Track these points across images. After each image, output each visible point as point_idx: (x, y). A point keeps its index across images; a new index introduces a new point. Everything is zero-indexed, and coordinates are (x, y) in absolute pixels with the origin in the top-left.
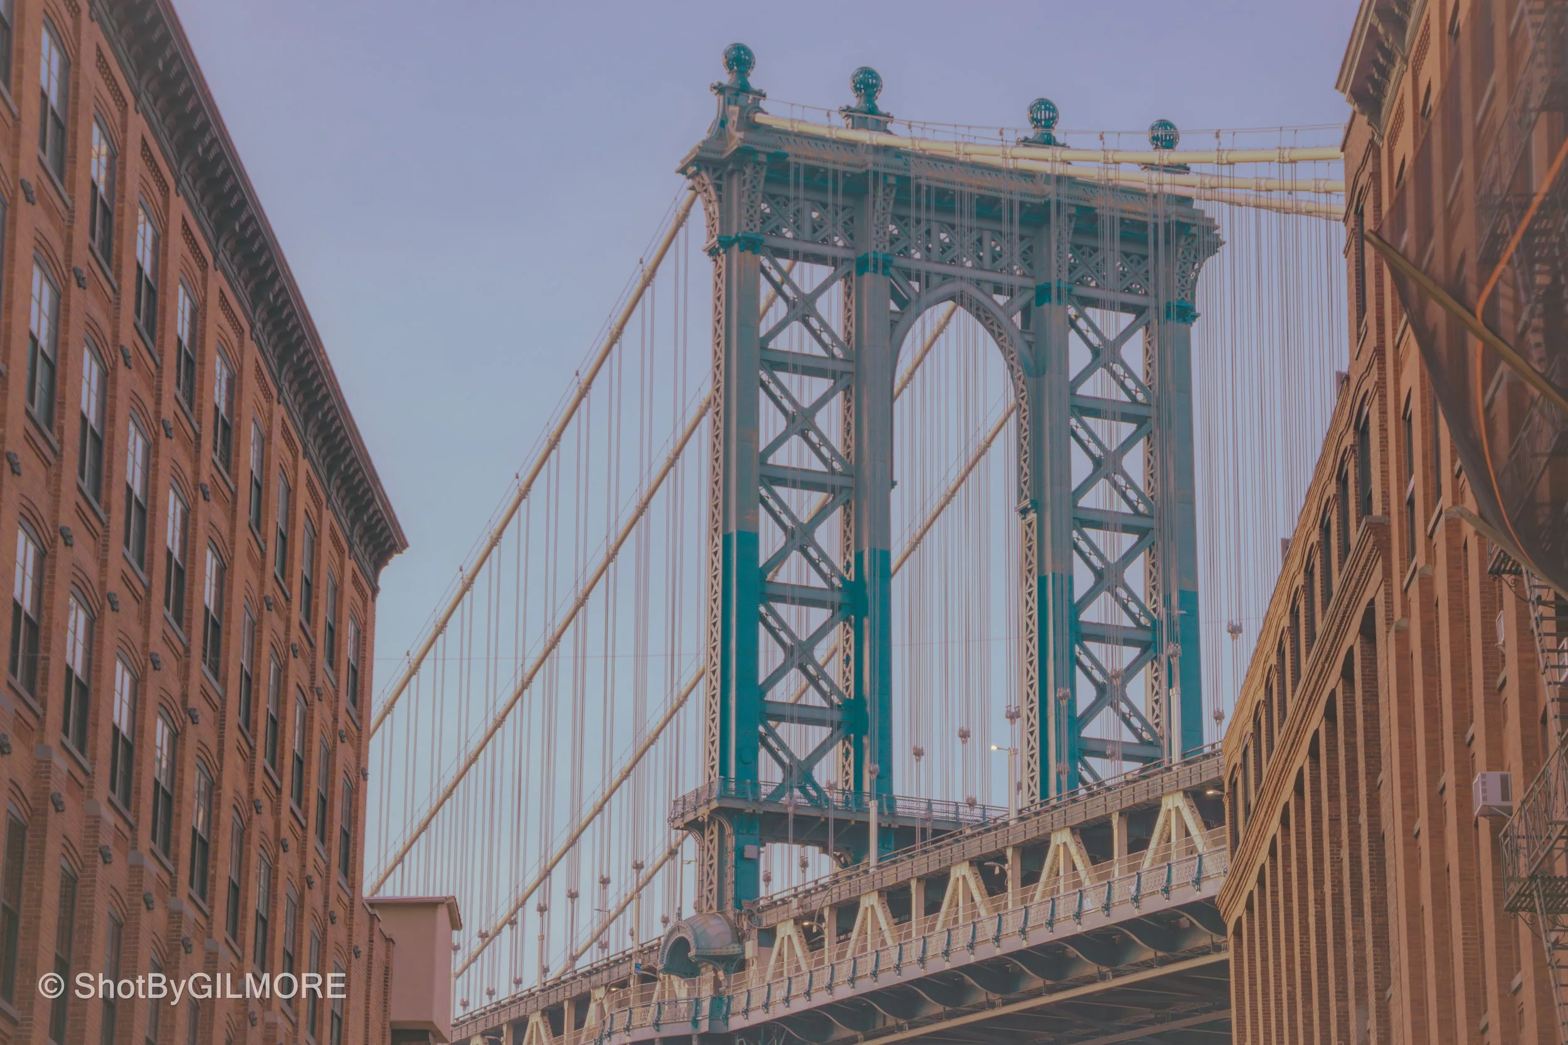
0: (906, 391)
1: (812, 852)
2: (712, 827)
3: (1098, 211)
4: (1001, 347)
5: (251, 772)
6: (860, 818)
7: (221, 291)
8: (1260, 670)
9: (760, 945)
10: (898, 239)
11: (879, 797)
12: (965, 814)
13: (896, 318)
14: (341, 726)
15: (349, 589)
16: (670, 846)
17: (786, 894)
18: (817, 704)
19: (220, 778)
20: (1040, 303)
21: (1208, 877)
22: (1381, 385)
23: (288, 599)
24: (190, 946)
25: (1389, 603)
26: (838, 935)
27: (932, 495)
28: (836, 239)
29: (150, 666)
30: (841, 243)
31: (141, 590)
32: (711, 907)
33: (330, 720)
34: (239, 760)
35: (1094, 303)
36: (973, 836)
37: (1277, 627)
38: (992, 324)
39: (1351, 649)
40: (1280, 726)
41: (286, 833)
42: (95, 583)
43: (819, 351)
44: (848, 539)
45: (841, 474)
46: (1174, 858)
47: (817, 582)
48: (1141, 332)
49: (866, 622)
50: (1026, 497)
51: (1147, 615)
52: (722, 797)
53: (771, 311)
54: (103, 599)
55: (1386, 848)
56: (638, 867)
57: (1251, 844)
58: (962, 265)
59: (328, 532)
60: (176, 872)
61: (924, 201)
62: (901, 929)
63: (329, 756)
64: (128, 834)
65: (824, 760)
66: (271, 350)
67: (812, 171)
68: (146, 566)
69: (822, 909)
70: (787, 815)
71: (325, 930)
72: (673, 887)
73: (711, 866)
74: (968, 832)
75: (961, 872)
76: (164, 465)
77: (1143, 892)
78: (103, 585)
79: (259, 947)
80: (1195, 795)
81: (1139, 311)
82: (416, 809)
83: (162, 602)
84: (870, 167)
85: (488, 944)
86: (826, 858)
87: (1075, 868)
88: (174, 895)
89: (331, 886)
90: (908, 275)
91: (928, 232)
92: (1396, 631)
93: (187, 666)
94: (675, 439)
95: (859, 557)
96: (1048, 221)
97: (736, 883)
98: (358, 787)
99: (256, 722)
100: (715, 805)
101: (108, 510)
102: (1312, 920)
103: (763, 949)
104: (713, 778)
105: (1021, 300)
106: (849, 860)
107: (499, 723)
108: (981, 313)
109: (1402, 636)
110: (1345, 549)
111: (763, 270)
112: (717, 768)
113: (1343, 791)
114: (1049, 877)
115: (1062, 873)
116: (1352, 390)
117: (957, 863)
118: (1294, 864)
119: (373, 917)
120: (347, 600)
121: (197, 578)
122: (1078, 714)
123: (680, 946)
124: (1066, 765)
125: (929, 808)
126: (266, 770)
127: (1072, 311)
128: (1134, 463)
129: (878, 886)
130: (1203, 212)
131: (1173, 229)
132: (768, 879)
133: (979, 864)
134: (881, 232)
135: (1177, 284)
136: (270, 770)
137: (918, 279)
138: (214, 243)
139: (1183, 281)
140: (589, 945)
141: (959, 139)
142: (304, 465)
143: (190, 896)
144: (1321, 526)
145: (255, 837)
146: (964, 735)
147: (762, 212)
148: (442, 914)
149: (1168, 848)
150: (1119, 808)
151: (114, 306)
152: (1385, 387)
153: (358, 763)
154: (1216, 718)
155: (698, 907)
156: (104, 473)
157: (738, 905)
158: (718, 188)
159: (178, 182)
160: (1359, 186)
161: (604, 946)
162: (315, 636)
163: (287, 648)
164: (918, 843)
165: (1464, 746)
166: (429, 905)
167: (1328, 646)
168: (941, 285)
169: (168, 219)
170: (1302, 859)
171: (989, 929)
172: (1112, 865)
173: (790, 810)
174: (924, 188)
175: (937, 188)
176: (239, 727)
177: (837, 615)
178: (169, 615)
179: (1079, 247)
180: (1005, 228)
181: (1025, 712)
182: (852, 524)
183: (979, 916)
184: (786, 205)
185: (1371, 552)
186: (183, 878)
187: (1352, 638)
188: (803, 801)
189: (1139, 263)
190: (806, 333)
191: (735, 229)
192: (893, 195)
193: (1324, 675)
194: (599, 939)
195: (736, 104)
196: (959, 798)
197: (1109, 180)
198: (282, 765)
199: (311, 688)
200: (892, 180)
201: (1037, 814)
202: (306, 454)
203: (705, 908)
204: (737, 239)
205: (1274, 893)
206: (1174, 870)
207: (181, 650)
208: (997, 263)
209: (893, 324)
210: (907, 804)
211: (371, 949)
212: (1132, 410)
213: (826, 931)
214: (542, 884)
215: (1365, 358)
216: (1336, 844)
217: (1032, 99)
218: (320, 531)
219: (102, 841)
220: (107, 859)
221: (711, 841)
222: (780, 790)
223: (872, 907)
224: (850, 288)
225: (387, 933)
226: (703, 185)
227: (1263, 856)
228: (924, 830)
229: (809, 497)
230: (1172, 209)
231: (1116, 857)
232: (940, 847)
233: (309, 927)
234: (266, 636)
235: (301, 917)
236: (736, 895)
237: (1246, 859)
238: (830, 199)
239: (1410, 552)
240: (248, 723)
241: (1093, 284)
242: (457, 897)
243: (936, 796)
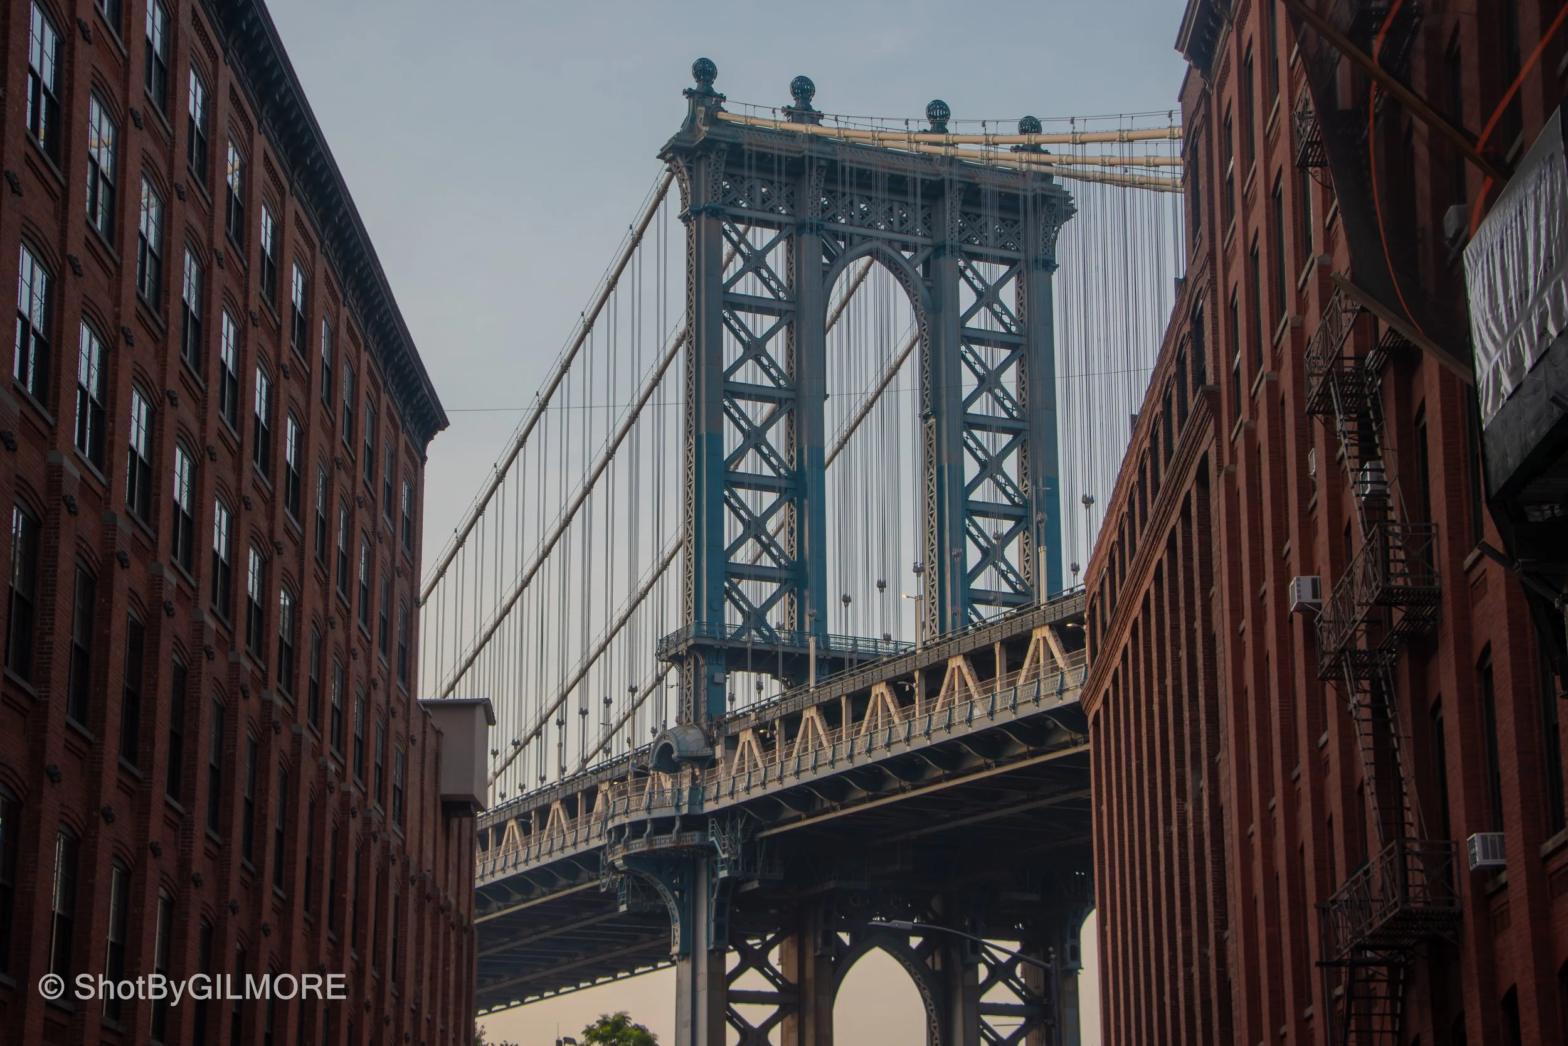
0: (835, 327)
1: (766, 677)
2: (689, 659)
3: (982, 186)
4: (908, 292)
5: (325, 596)
6: (803, 651)
7: (296, 213)
8: (1115, 518)
9: (726, 748)
10: (827, 209)
11: (816, 635)
12: (883, 648)
13: (826, 269)
14: (398, 564)
15: (403, 457)
16: (657, 675)
17: (746, 709)
18: (769, 565)
19: (301, 598)
20: (937, 257)
21: (1068, 690)
22: (1213, 282)
23: (354, 462)
24: (279, 728)
25: (1219, 453)
26: (786, 740)
27: (855, 405)
28: (781, 208)
29: (243, 506)
30: (784, 212)
31: (235, 447)
32: (689, 721)
33: (389, 560)
34: (317, 586)
35: (979, 257)
36: (889, 662)
37: (1128, 482)
38: (901, 273)
39: (1189, 492)
40: (1131, 560)
41: (355, 644)
42: (197, 437)
43: (767, 294)
44: (792, 439)
45: (786, 389)
46: (1042, 676)
47: (767, 471)
48: (1013, 281)
49: (806, 502)
50: (927, 406)
51: (1020, 495)
52: (696, 636)
53: (731, 265)
54: (203, 450)
55: (1217, 645)
56: (633, 690)
57: (1108, 652)
58: (877, 228)
59: (385, 409)
60: (267, 670)
61: (847, 179)
62: (834, 734)
63: (389, 588)
64: (227, 638)
65: (774, 608)
66: (337, 263)
67: (762, 156)
68: (238, 427)
69: (774, 720)
70: (746, 650)
71: (388, 721)
72: (660, 708)
73: (689, 689)
74: (885, 659)
75: (880, 689)
76: (252, 348)
77: (1019, 701)
78: (203, 439)
79: (335, 733)
80: (1058, 628)
81: (1011, 262)
82: (463, 651)
83: (252, 456)
84: (806, 152)
85: (520, 751)
86: (776, 683)
87: (966, 685)
88: (266, 688)
89: (392, 688)
90: (836, 236)
91: (851, 203)
92: (1225, 475)
93: (273, 508)
94: (658, 363)
95: (800, 452)
96: (943, 195)
97: (708, 702)
98: (412, 613)
99: (329, 557)
100: (691, 642)
101: (206, 380)
102: (1156, 708)
103: (728, 751)
104: (689, 622)
105: (923, 255)
106: (794, 683)
107: (526, 583)
108: (892, 265)
109: (1231, 479)
110: (1183, 414)
111: (725, 233)
112: (693, 614)
113: (1182, 605)
114: (947, 692)
115: (956, 688)
116: (1189, 289)
117: (877, 683)
118: (1142, 665)
119: (425, 714)
120: (401, 466)
121: (280, 439)
122: (969, 570)
123: (666, 750)
124: (959, 609)
125: (855, 644)
126: (338, 595)
127: (961, 263)
128: (1009, 379)
129: (816, 701)
130: (1061, 187)
131: (1039, 200)
132: (732, 699)
133: (893, 684)
134: (815, 203)
135: (1041, 242)
136: (342, 595)
137: (844, 239)
138: (290, 174)
139: (1046, 240)
140: (597, 752)
141: (874, 129)
142: (365, 356)
143: (279, 690)
144: (1164, 399)
145: (330, 646)
146: (882, 585)
147: (724, 187)
148: (480, 713)
149: (1038, 668)
150: (1000, 638)
151: (208, 218)
152: (1216, 284)
153: (412, 594)
154: (1073, 570)
155: (679, 720)
156: (203, 350)
157: (710, 718)
158: (690, 169)
159: (260, 122)
160: (1194, 127)
161: (608, 751)
162: (376, 492)
163: (354, 499)
164: (847, 669)
165: (1281, 561)
166: (469, 706)
167: (1170, 492)
168: (862, 244)
169: (252, 152)
170: (1148, 661)
171: (901, 732)
172: (995, 681)
173: (749, 645)
174: (848, 169)
175: (858, 169)
176: (316, 560)
177: (784, 498)
178: (258, 467)
179: (967, 214)
180: (910, 200)
181: (927, 567)
182: (795, 427)
183: (894, 723)
184: (741, 183)
185: (1205, 414)
186: (273, 674)
187: (1189, 483)
188: (758, 639)
189: (1012, 226)
190: (758, 281)
191: (703, 202)
192: (824, 174)
193: (1166, 516)
194: (604, 746)
195: (703, 105)
196: (878, 635)
197: (990, 159)
198: (351, 590)
199: (374, 532)
200: (823, 163)
201: (938, 644)
202: (367, 347)
203: (684, 721)
204: (705, 209)
205: (1126, 690)
206: (1042, 685)
207: (268, 496)
208: (904, 226)
209: (825, 274)
210: (838, 640)
211: (424, 739)
212: (1008, 339)
213: (777, 737)
214: (560, 706)
215: (1199, 263)
216: (1176, 647)
217: (929, 101)
218: (379, 409)
219: (206, 642)
220: (210, 656)
221: (689, 670)
222: (742, 630)
223: (812, 717)
224: (791, 246)
225: (437, 726)
226: (678, 167)
227: (1117, 661)
228: (851, 661)
229: (762, 408)
230: (1038, 185)
231: (998, 675)
232: (863, 671)
233: (375, 720)
234: (337, 489)
235: (369, 710)
236: (708, 710)
237: (1103, 665)
238: (776, 178)
239: (1235, 412)
240: (323, 557)
241: (977, 242)
242: (491, 699)
243: (860, 634)
